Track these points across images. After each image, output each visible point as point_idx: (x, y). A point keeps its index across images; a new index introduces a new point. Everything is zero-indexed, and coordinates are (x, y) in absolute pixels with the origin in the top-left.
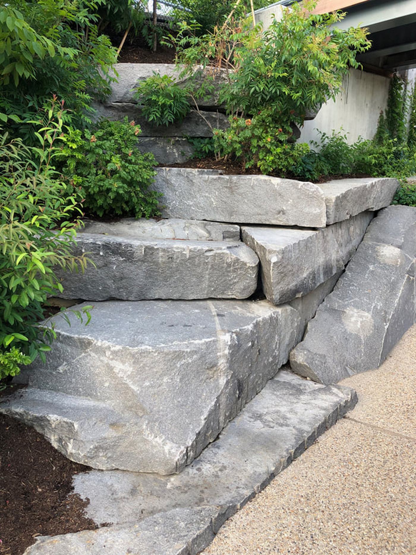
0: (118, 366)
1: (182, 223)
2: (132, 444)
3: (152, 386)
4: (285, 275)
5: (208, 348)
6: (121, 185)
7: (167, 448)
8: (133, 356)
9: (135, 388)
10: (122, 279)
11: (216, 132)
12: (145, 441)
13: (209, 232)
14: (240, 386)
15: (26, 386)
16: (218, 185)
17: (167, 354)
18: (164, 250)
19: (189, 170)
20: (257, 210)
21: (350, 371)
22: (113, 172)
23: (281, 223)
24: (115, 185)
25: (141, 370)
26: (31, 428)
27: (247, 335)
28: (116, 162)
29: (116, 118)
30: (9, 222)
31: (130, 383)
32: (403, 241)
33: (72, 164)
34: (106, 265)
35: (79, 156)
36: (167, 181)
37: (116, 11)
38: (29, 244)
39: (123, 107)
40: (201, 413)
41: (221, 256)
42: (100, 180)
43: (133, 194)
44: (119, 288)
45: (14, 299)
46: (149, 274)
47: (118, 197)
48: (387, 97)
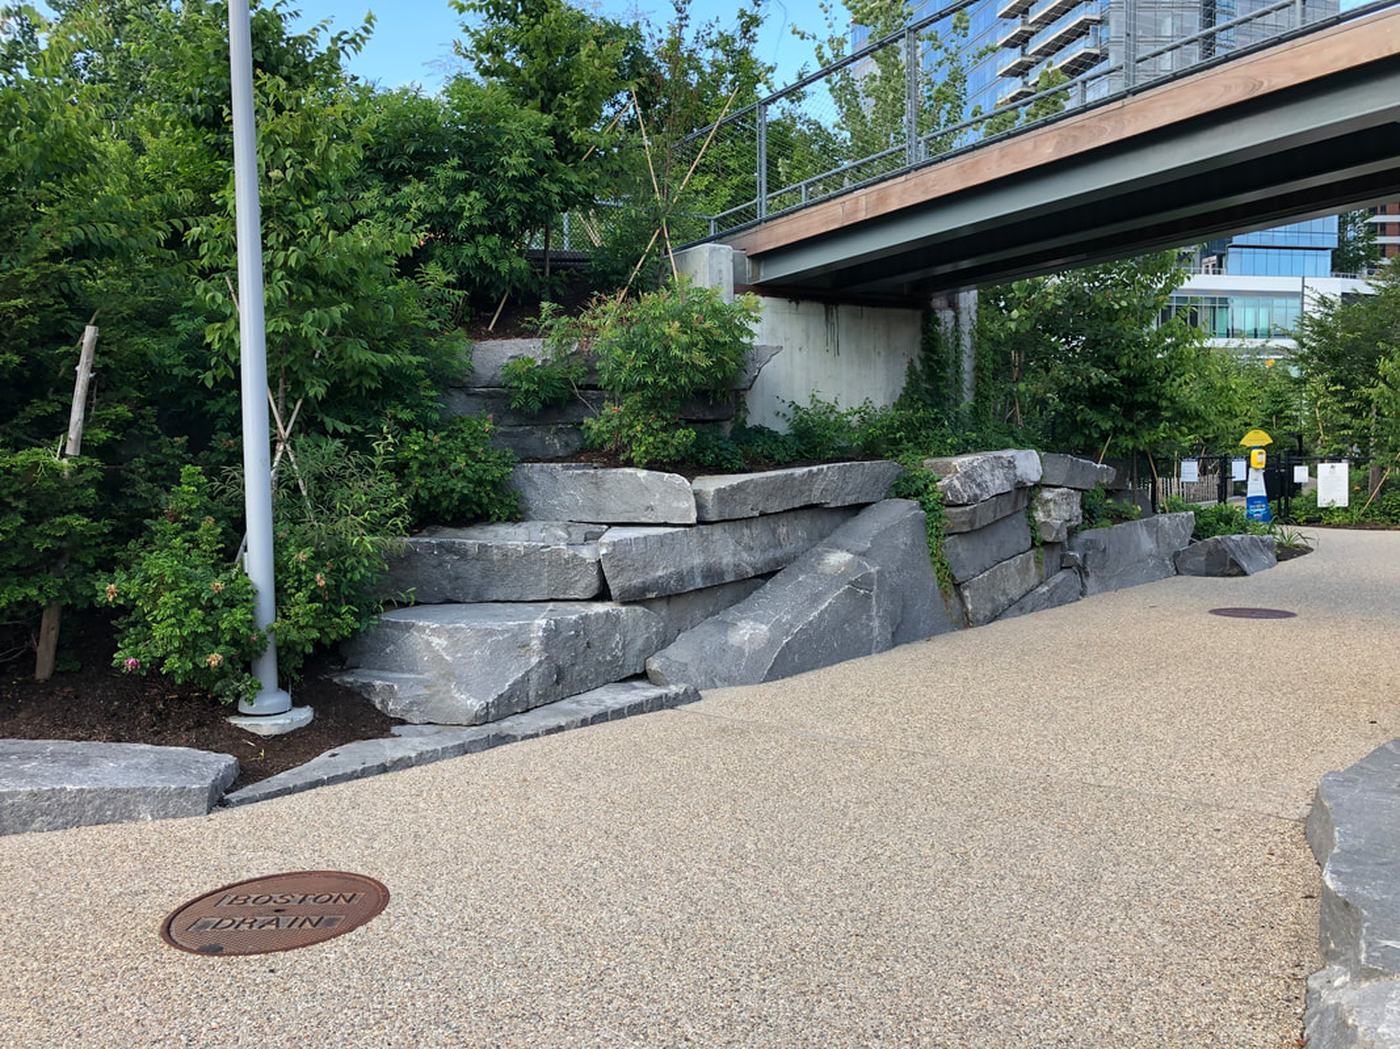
0: (435, 641)
1: (540, 525)
2: (442, 701)
3: (463, 657)
4: (622, 569)
5: (520, 629)
6: (465, 484)
7: (469, 702)
8: (448, 631)
9: (448, 658)
10: (457, 578)
11: (587, 421)
12: (452, 698)
13: (569, 534)
14: (560, 673)
15: (357, 668)
16: (583, 480)
17: (479, 631)
18: (497, 547)
19: (552, 465)
20: (625, 507)
21: (718, 683)
22: (457, 472)
23: (651, 521)
24: (459, 485)
25: (455, 644)
26: (359, 694)
27: (568, 624)
28: (461, 461)
29: (482, 406)
30: (347, 515)
31: (444, 654)
32: (869, 545)
33: (414, 466)
34: (440, 565)
35: (422, 457)
36: (529, 479)
37: (488, 280)
38: (362, 531)
39: (488, 393)
40: (507, 681)
41: (558, 552)
42: (445, 480)
43: (483, 494)
44: (455, 589)
45: (349, 576)
46: (485, 574)
47: (464, 499)
48: (919, 337)
